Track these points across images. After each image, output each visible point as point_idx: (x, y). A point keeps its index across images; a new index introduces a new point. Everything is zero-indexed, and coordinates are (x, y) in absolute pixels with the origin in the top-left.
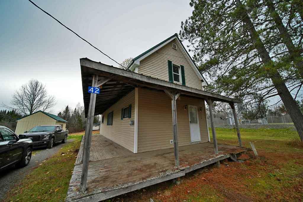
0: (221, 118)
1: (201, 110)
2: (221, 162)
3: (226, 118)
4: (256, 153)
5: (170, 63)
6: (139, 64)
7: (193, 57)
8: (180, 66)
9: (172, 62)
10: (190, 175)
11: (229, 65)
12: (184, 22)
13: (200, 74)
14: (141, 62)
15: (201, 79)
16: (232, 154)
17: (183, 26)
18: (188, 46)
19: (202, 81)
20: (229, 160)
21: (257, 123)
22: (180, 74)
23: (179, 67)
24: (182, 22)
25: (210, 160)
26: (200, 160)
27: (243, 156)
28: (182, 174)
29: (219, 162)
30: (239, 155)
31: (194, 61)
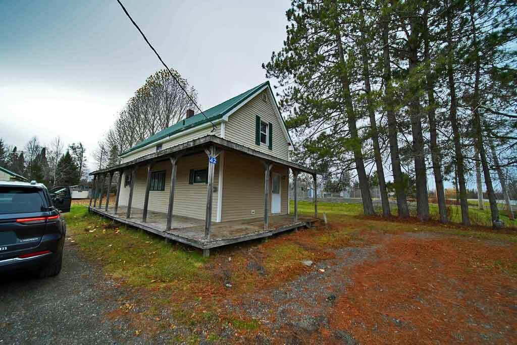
0: (302, 188)
1: (284, 179)
2: (299, 228)
3: (308, 188)
4: (326, 222)
5: (258, 118)
6: (227, 120)
7: (279, 102)
8: (268, 123)
9: (261, 119)
10: (276, 236)
11: (319, 124)
12: (276, 54)
13: (286, 131)
14: (229, 117)
15: (288, 142)
16: (308, 223)
17: (275, 59)
18: (275, 87)
19: (290, 144)
20: (305, 227)
21: (339, 196)
22: (267, 134)
23: (267, 125)
24: (274, 53)
25: (291, 225)
26: (283, 225)
27: (316, 224)
28: (270, 234)
29: (297, 229)
30: (312, 223)
31: (279, 109)
